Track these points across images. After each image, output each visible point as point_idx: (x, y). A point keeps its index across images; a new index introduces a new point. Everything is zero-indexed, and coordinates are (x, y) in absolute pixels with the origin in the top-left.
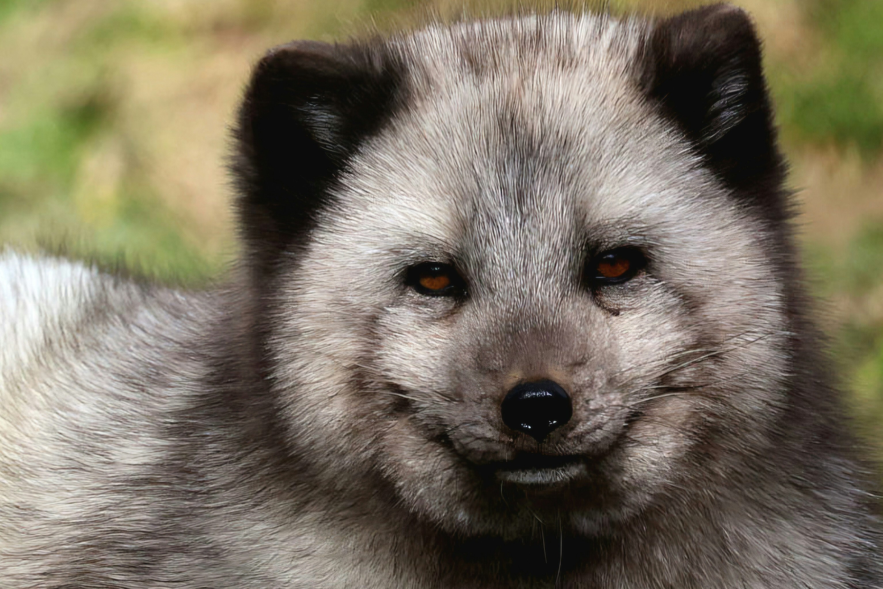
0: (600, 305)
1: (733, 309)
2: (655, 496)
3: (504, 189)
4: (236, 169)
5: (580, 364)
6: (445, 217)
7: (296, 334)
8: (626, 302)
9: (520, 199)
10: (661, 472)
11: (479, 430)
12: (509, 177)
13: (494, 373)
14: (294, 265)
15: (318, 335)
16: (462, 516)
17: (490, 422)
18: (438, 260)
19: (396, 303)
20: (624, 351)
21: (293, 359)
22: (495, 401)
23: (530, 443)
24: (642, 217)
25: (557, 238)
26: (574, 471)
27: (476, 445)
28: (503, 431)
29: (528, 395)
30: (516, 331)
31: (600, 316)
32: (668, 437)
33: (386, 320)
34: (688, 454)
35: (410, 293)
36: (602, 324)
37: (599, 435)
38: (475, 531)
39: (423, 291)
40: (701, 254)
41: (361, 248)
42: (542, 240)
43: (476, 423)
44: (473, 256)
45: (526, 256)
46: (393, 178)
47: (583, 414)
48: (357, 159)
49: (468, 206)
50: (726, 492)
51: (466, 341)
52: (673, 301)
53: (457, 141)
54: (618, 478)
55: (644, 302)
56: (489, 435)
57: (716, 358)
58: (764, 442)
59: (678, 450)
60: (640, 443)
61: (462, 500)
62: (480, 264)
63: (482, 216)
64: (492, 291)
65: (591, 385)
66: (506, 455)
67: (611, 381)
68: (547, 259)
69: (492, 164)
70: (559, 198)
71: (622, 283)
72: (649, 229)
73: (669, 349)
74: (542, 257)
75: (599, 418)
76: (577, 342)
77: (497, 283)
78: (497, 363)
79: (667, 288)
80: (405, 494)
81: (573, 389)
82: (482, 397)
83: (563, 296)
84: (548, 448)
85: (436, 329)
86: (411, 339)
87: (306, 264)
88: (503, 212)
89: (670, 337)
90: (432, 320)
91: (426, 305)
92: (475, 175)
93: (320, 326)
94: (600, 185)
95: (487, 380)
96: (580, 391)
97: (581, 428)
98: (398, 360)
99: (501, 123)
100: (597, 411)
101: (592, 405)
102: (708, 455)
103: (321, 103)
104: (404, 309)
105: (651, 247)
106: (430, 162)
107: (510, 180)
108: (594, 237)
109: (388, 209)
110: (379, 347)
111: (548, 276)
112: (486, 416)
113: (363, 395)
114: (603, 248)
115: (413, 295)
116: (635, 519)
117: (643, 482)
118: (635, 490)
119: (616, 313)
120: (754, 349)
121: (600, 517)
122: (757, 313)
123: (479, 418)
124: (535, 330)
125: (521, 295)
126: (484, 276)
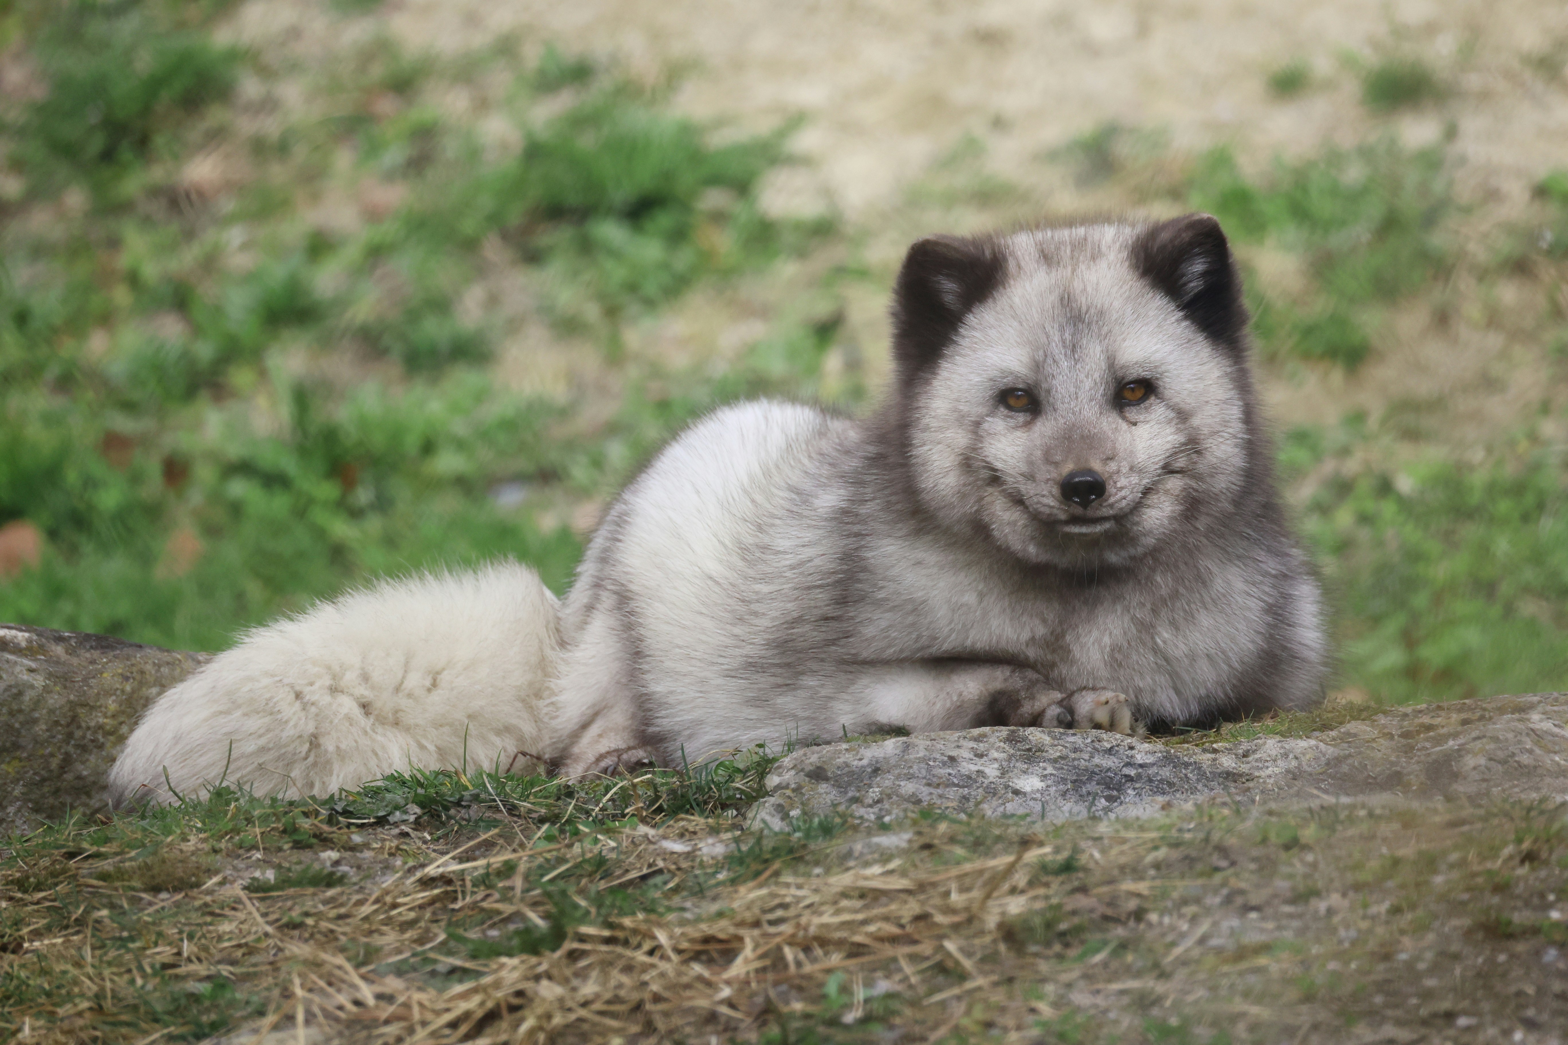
0: (1124, 418)
1: (1210, 421)
2: (1158, 540)
3: (1064, 342)
4: (894, 314)
5: (1110, 459)
6: (1025, 359)
7: (927, 429)
8: (1142, 418)
9: (1073, 351)
10: (1162, 525)
11: (1045, 501)
12: (1067, 335)
13: (1056, 464)
14: (927, 382)
15: (940, 429)
16: (1032, 549)
17: (1053, 496)
18: (1021, 386)
19: (991, 414)
20: (1140, 447)
21: (924, 445)
22: (1056, 482)
23: (1078, 511)
24: (1152, 359)
25: (1096, 375)
26: (1107, 525)
27: (1042, 509)
28: (1061, 503)
29: (1077, 480)
30: (1070, 437)
31: (1124, 426)
32: (1167, 504)
33: (985, 426)
34: (1180, 515)
35: (1002, 409)
36: (1125, 432)
37: (1124, 503)
38: (1039, 560)
39: (1010, 408)
40: (1189, 381)
41: (972, 377)
42: (1087, 377)
43: (1043, 496)
44: (1044, 386)
45: (1077, 387)
46: (992, 333)
47: (1114, 490)
48: (971, 316)
49: (1041, 353)
50: (1204, 541)
51: (1038, 442)
52: (1172, 415)
53: (1034, 310)
54: (1135, 528)
55: (1153, 416)
56: (1052, 504)
57: (1198, 453)
58: (1230, 508)
59: (1173, 511)
60: (1149, 506)
61: (1033, 538)
62: (1048, 392)
63: (1049, 361)
64: (1055, 410)
65: (1118, 472)
66: (1063, 516)
67: (1131, 469)
68: (1090, 389)
69: (1056, 326)
70: (1098, 349)
71: (1139, 404)
72: (1156, 367)
73: (1169, 446)
74: (1087, 388)
75: (1123, 493)
76: (1109, 445)
77: (1059, 405)
78: (1058, 458)
79: (1168, 407)
80: (996, 533)
81: (1106, 475)
82: (1048, 480)
83: (1101, 413)
84: (1090, 513)
85: (1018, 433)
86: (1003, 439)
87: (935, 383)
88: (1062, 357)
89: (1170, 438)
90: (1016, 428)
91: (1011, 417)
92: (1046, 333)
93: (942, 424)
94: (1124, 340)
95: (1052, 468)
96: (1111, 477)
97: (1112, 500)
98: (993, 451)
99: (1062, 299)
100: (1122, 488)
101: (1119, 485)
102: (1193, 516)
103: (948, 276)
104: (996, 420)
105: (1157, 379)
106: (1015, 324)
107: (1067, 336)
108: (1120, 374)
109: (989, 354)
110: (981, 442)
111: (1091, 400)
112: (1050, 492)
113: (968, 472)
114: (1126, 380)
115: (1002, 410)
116: (1145, 555)
117: (1151, 532)
118: (1145, 535)
119: (1135, 424)
120: (1223, 447)
121: (1124, 554)
122: (1225, 423)
123: (1045, 493)
124: (1082, 437)
125: (1074, 413)
126: (1051, 399)
